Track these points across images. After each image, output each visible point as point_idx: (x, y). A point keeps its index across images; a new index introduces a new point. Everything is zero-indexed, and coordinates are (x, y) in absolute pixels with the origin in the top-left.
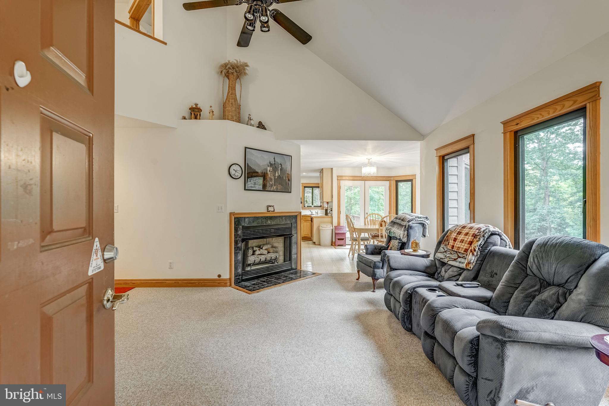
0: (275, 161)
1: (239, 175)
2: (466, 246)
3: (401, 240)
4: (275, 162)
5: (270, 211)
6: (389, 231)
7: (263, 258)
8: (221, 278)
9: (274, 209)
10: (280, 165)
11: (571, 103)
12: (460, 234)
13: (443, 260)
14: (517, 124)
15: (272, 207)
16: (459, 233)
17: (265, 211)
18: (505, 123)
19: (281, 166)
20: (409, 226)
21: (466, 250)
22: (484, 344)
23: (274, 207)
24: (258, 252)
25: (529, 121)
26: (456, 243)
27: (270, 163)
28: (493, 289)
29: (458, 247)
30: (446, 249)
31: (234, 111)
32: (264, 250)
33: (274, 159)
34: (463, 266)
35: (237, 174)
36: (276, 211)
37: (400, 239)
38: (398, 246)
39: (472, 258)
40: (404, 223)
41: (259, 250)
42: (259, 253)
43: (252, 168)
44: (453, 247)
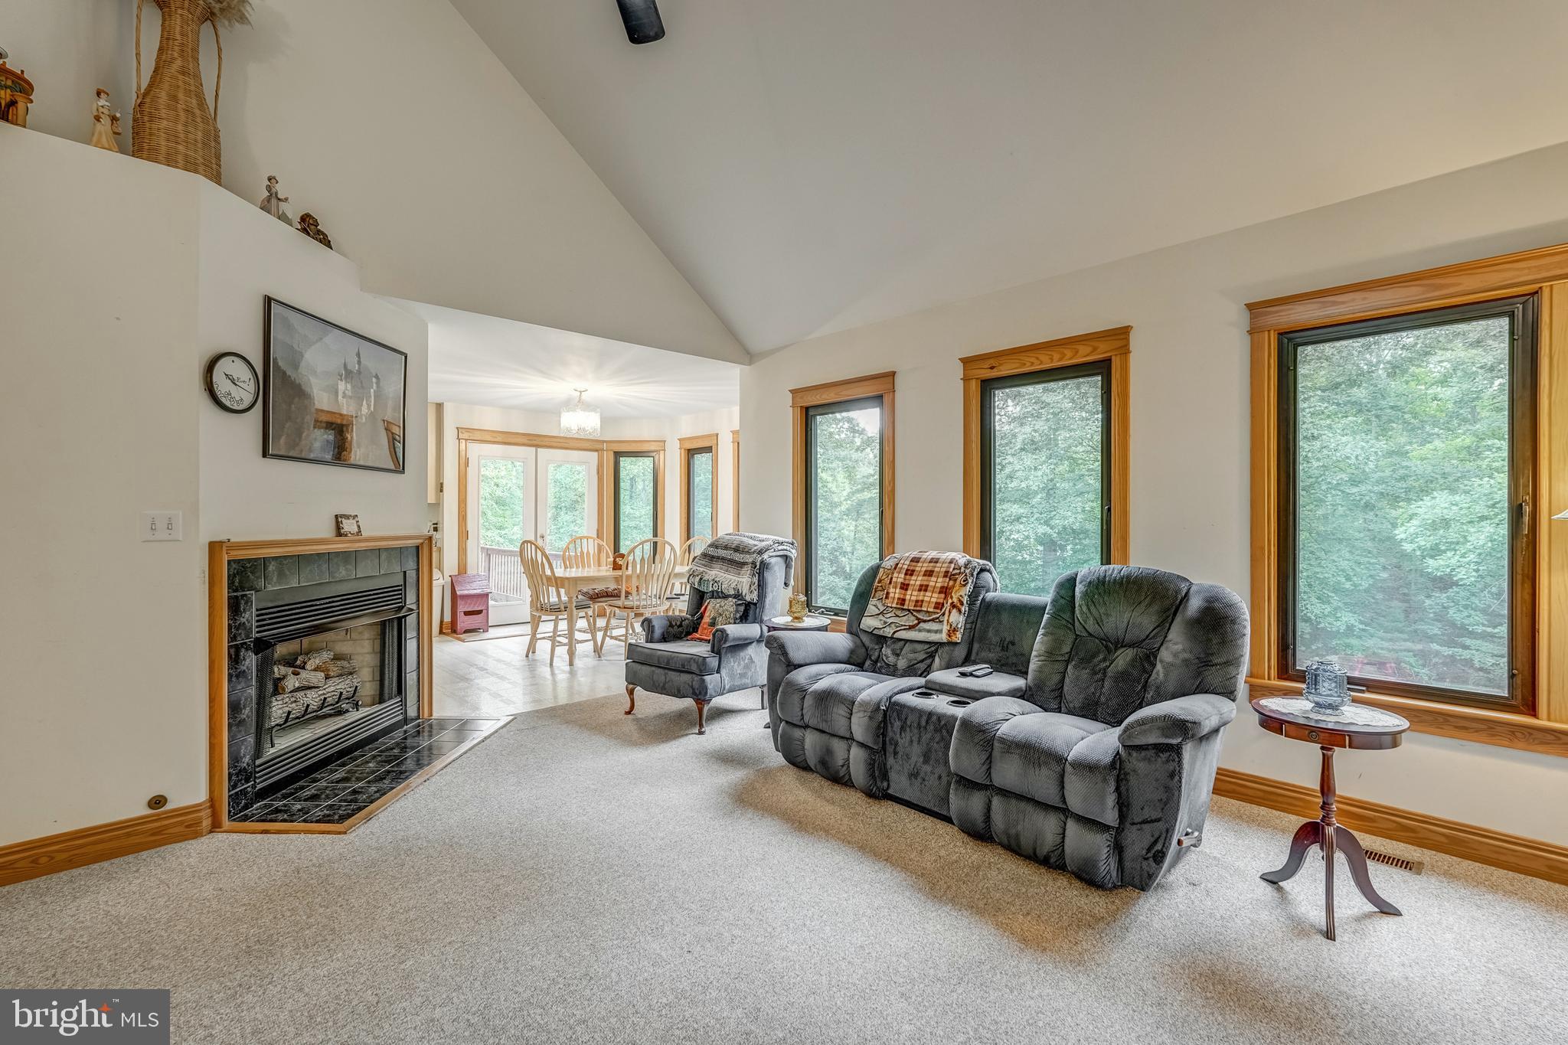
0: (359, 362)
1: (248, 399)
2: (936, 597)
3: (743, 599)
4: (359, 368)
5: (346, 535)
6: (697, 579)
7: (312, 699)
8: (169, 807)
9: (359, 526)
10: (374, 380)
11: (1089, 349)
12: (911, 575)
13: (881, 633)
14: (992, 368)
15: (351, 521)
16: (910, 573)
17: (326, 531)
18: (966, 362)
19: (377, 383)
20: (762, 562)
21: (939, 606)
22: (1137, 764)
23: (359, 519)
24: (292, 682)
25: (1014, 366)
26: (909, 592)
27: (345, 365)
28: (1024, 673)
29: (917, 601)
30: (882, 608)
31: (200, 145)
32: (313, 673)
33: (358, 355)
34: (943, 637)
35: (237, 394)
36: (365, 534)
37: (738, 596)
38: (737, 611)
39: (958, 619)
40: (749, 559)
41: (296, 674)
42: (297, 685)
43: (290, 377)
44: (902, 601)
